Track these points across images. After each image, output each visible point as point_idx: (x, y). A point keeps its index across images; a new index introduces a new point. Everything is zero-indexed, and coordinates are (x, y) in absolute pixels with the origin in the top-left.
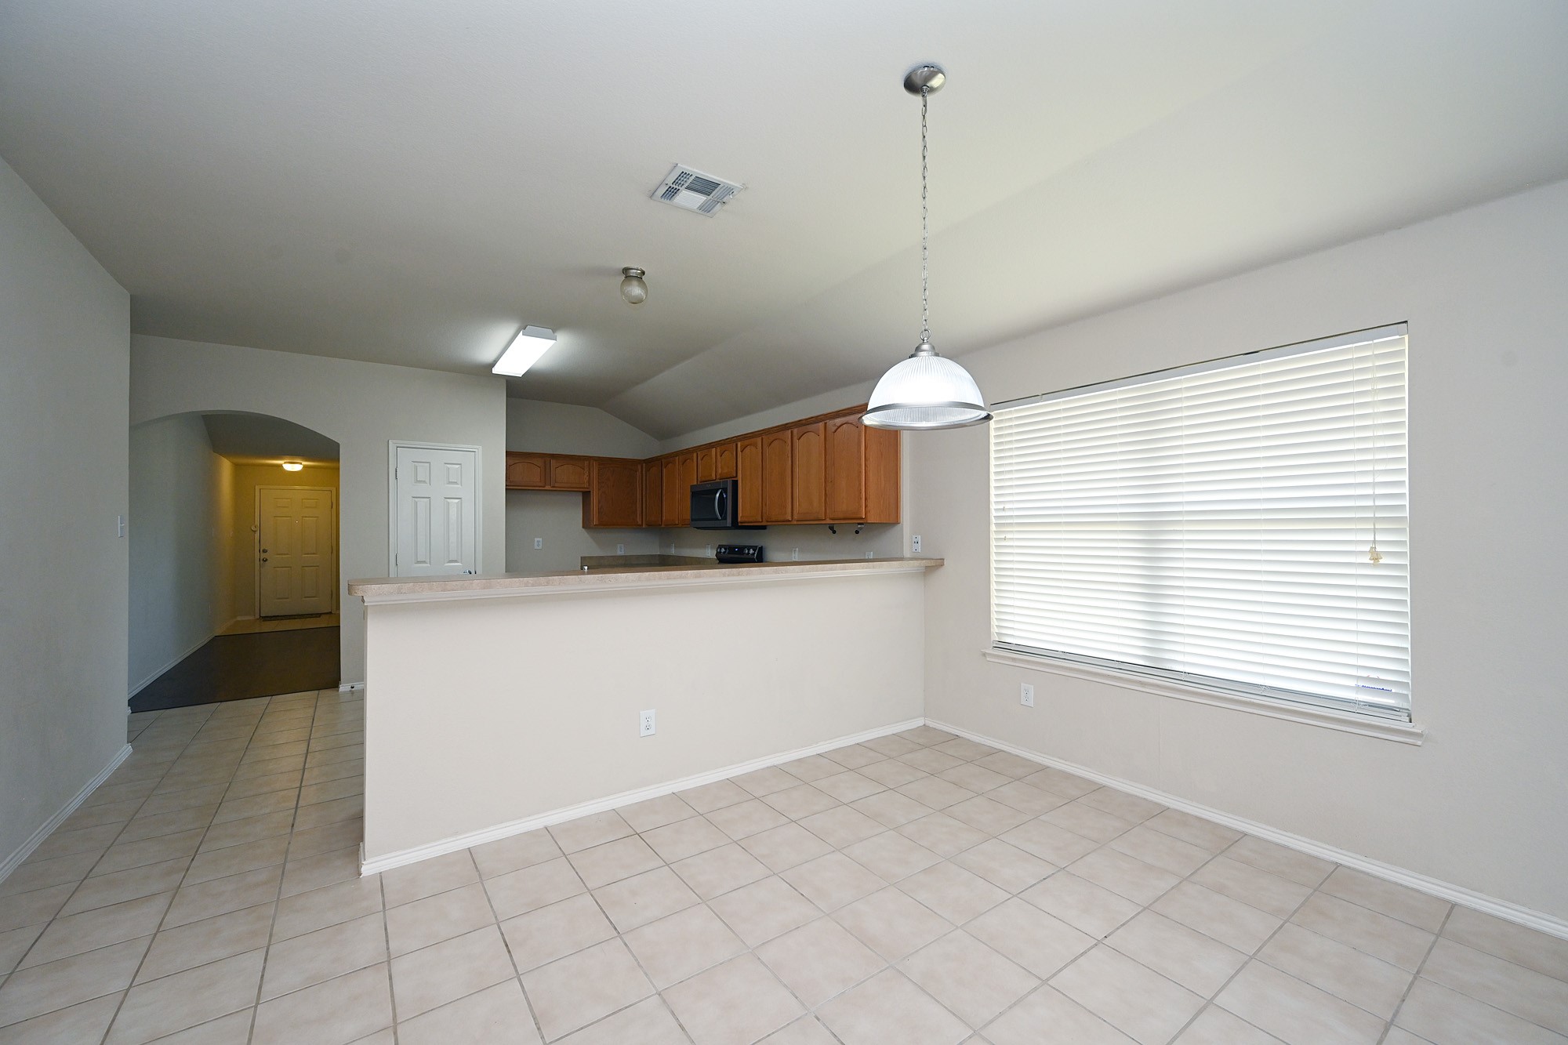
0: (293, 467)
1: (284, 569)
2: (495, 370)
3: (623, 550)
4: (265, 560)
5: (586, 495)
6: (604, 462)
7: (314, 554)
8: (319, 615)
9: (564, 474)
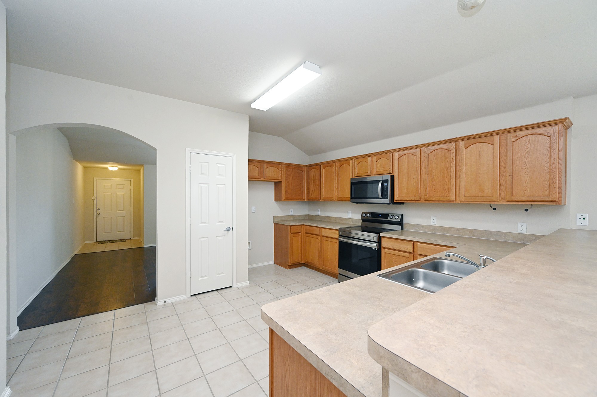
0: (113, 168)
1: (109, 218)
2: (253, 106)
3: (292, 213)
4: (99, 214)
5: (277, 184)
6: (289, 166)
7: (123, 211)
8: (125, 240)
9: (270, 172)
